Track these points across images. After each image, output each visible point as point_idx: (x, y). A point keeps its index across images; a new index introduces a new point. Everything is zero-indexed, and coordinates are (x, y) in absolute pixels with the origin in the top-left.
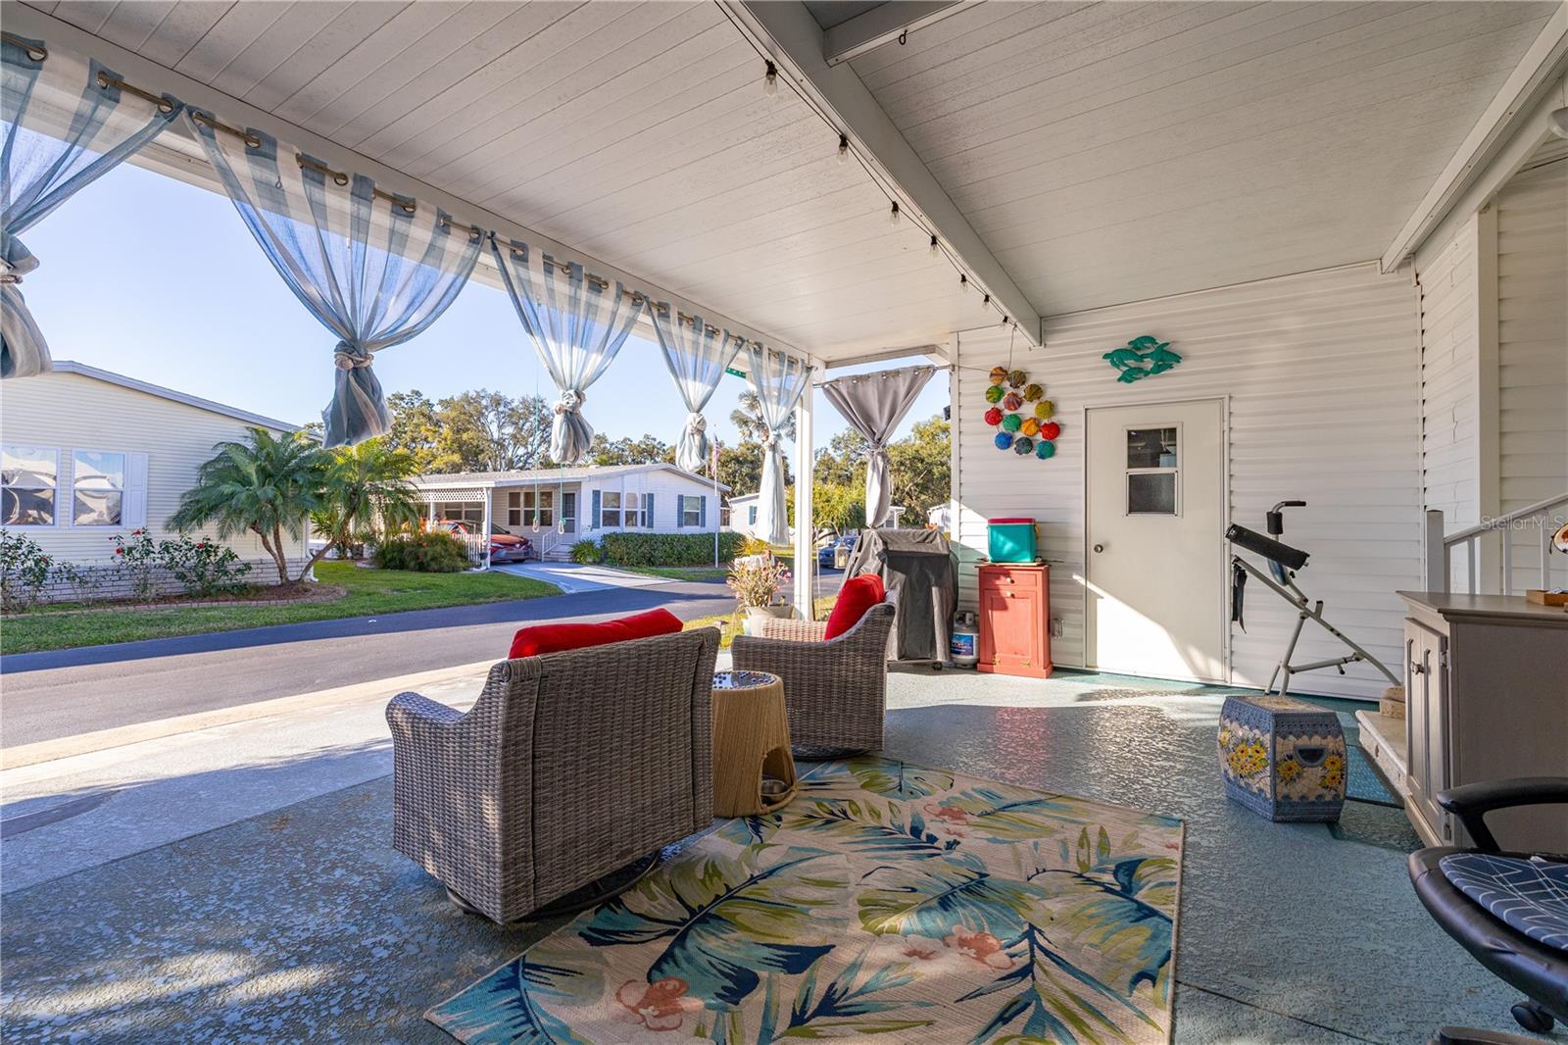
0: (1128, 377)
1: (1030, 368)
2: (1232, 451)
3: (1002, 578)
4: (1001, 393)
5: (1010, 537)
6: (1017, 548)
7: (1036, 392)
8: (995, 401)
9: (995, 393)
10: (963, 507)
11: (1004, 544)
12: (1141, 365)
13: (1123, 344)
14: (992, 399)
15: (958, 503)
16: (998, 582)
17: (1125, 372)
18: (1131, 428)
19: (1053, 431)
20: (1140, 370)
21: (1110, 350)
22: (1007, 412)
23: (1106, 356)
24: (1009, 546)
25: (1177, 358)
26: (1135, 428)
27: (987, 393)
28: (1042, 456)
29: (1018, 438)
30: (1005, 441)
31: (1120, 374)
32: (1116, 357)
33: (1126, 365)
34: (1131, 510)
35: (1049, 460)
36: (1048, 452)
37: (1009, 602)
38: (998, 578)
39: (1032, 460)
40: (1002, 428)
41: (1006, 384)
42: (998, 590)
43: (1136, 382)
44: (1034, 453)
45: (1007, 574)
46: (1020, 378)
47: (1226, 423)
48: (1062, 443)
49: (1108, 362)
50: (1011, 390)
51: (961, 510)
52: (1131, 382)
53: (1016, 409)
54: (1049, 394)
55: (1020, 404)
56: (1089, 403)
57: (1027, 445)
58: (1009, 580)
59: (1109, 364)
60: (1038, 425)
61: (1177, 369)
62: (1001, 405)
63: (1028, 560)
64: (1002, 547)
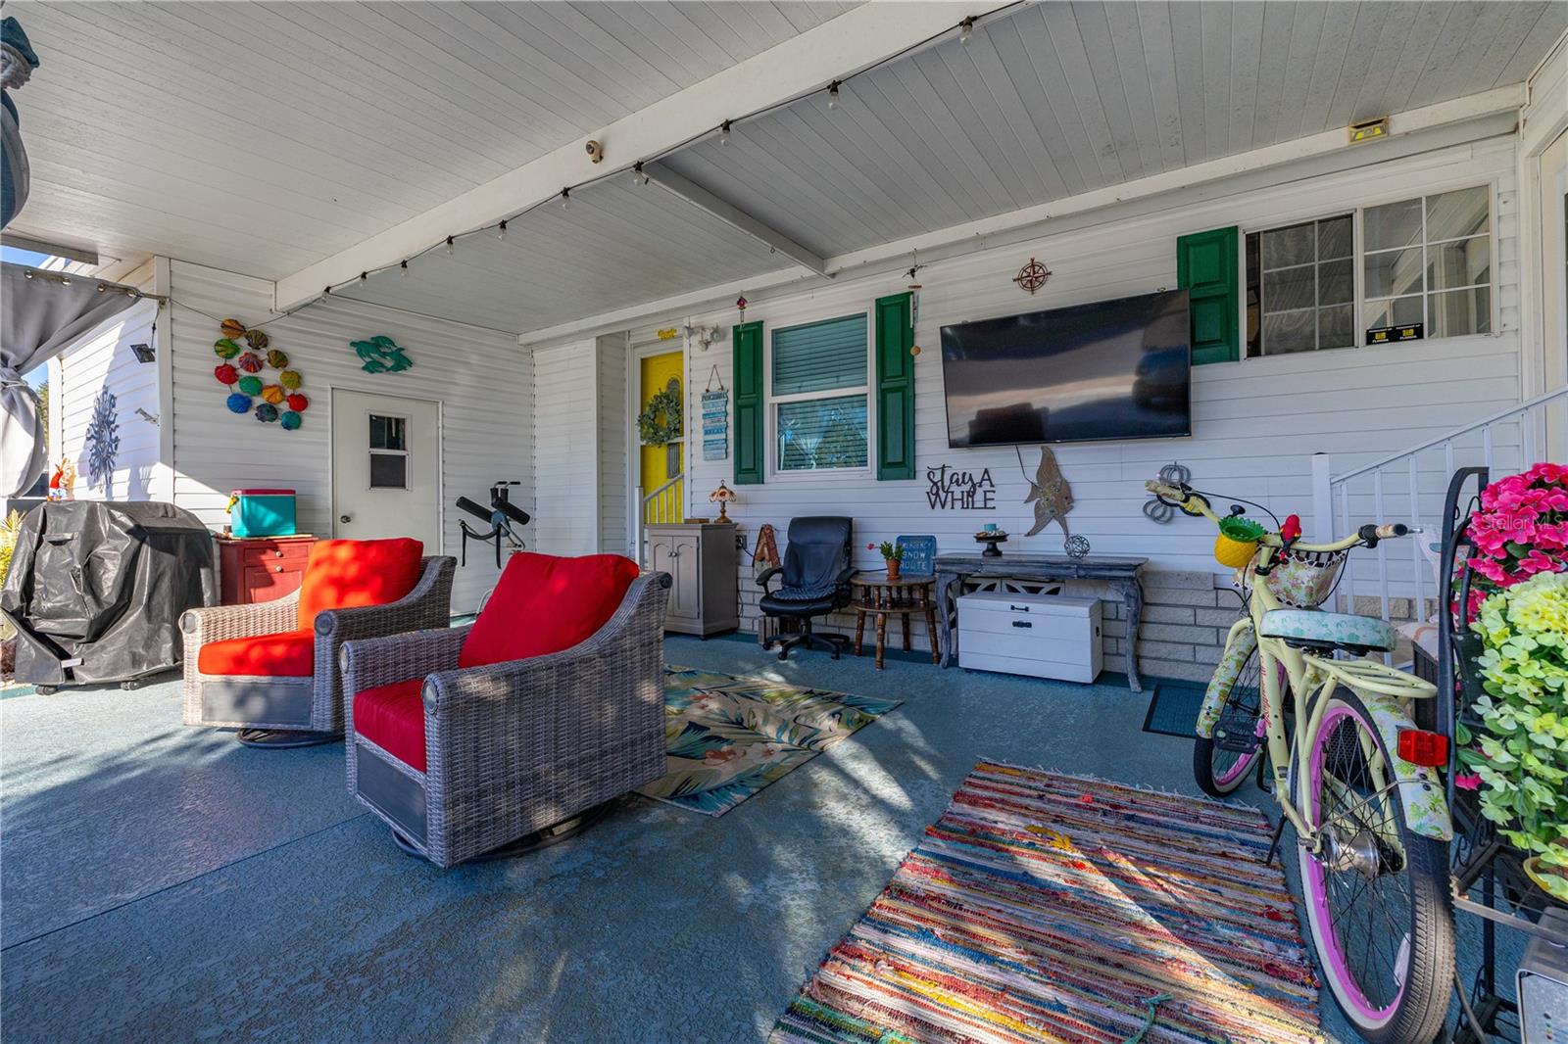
0: (372, 368)
1: (269, 331)
2: (445, 443)
3: (269, 552)
4: (237, 350)
5: (271, 507)
6: (280, 519)
7: (280, 360)
8: (228, 357)
9: (226, 348)
10: (177, 474)
11: (265, 515)
12: (382, 360)
13: (367, 337)
14: (223, 353)
15: (172, 470)
16: (263, 557)
17: (368, 363)
18: (372, 413)
19: (300, 403)
20: (382, 365)
21: (357, 340)
22: (243, 373)
23: (353, 344)
24: (271, 518)
25: (410, 364)
26: (376, 414)
27: (217, 344)
28: (287, 426)
29: (258, 404)
30: (240, 404)
31: (363, 364)
32: (361, 347)
33: (371, 357)
34: (373, 485)
35: (293, 431)
36: (292, 423)
37: (276, 577)
38: (264, 553)
39: (274, 430)
40: (236, 388)
41: (242, 342)
42: (264, 566)
43: (376, 374)
44: (279, 422)
45: (275, 547)
46: (260, 340)
47: (440, 422)
48: (307, 416)
49: (354, 350)
50: (249, 350)
51: (175, 478)
52: (372, 372)
53: (255, 371)
54: (294, 365)
55: (261, 367)
56: (337, 383)
57: (268, 413)
58: (278, 554)
59: (355, 352)
60: (282, 394)
61: (410, 371)
62: (235, 362)
63: (292, 531)
64: (262, 520)
